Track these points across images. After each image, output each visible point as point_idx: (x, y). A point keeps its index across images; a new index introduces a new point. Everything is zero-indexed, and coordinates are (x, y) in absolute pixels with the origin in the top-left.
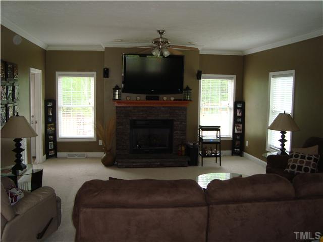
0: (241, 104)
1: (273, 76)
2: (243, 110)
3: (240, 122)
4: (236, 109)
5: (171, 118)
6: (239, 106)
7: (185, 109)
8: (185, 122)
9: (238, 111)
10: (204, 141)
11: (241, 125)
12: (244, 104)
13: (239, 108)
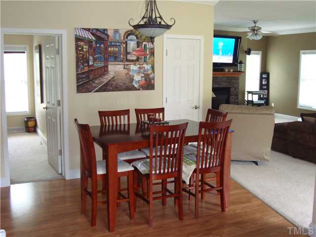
0: (266, 75)
1: (304, 53)
2: (268, 79)
3: (265, 89)
4: (261, 78)
5: (229, 86)
6: (264, 76)
7: (238, 79)
8: (238, 89)
9: (264, 80)
10: (254, 103)
11: (266, 91)
12: (268, 74)
13: (264, 78)
